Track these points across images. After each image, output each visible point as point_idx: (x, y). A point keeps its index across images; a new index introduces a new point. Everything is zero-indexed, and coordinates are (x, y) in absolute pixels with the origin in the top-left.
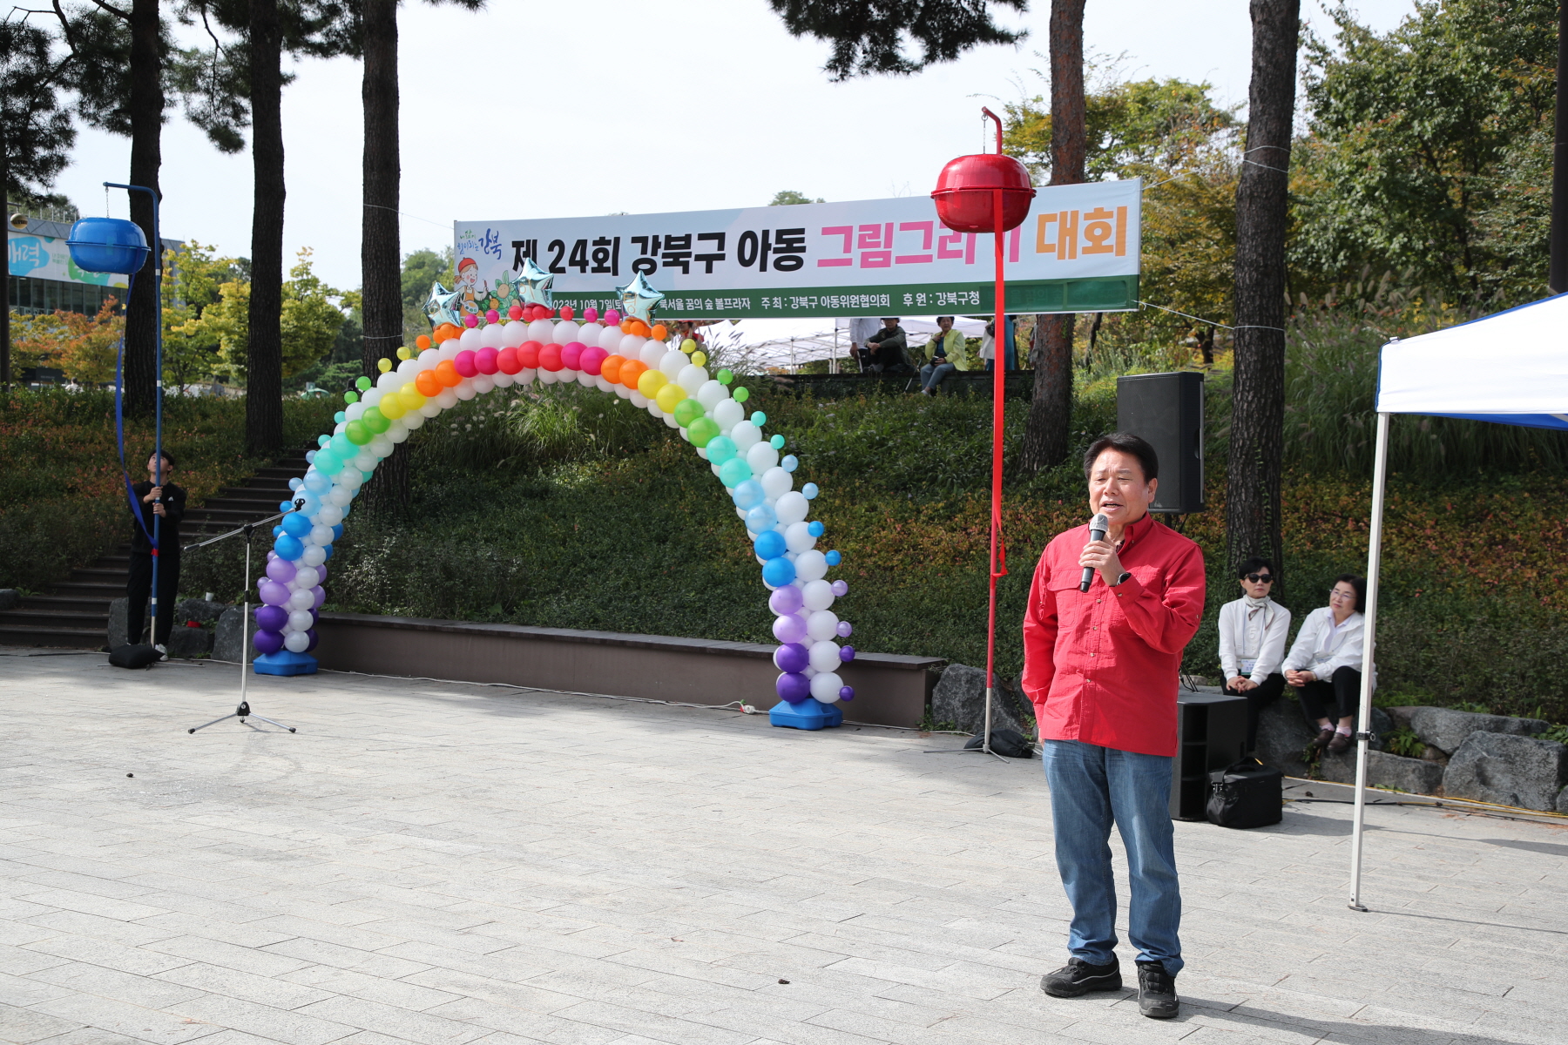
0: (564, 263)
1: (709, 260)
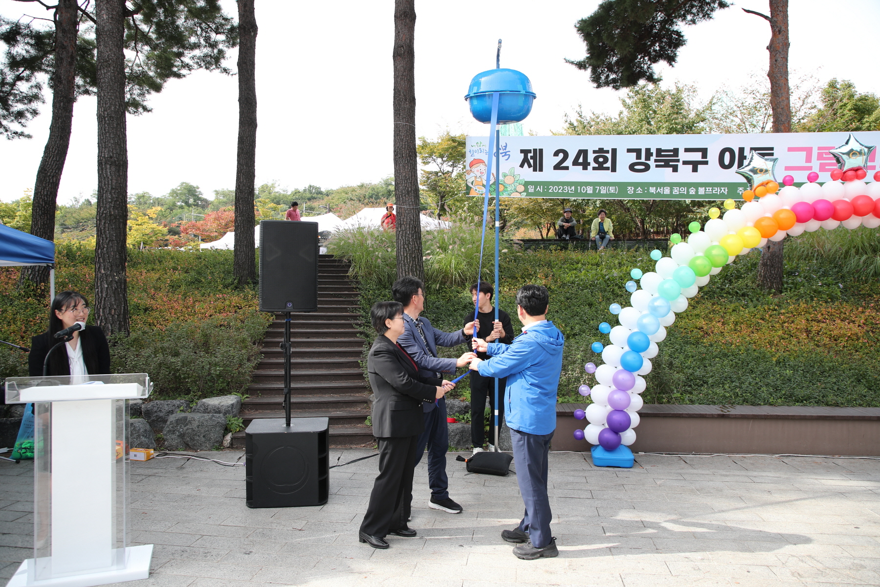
0: (568, 163)
1: (695, 165)
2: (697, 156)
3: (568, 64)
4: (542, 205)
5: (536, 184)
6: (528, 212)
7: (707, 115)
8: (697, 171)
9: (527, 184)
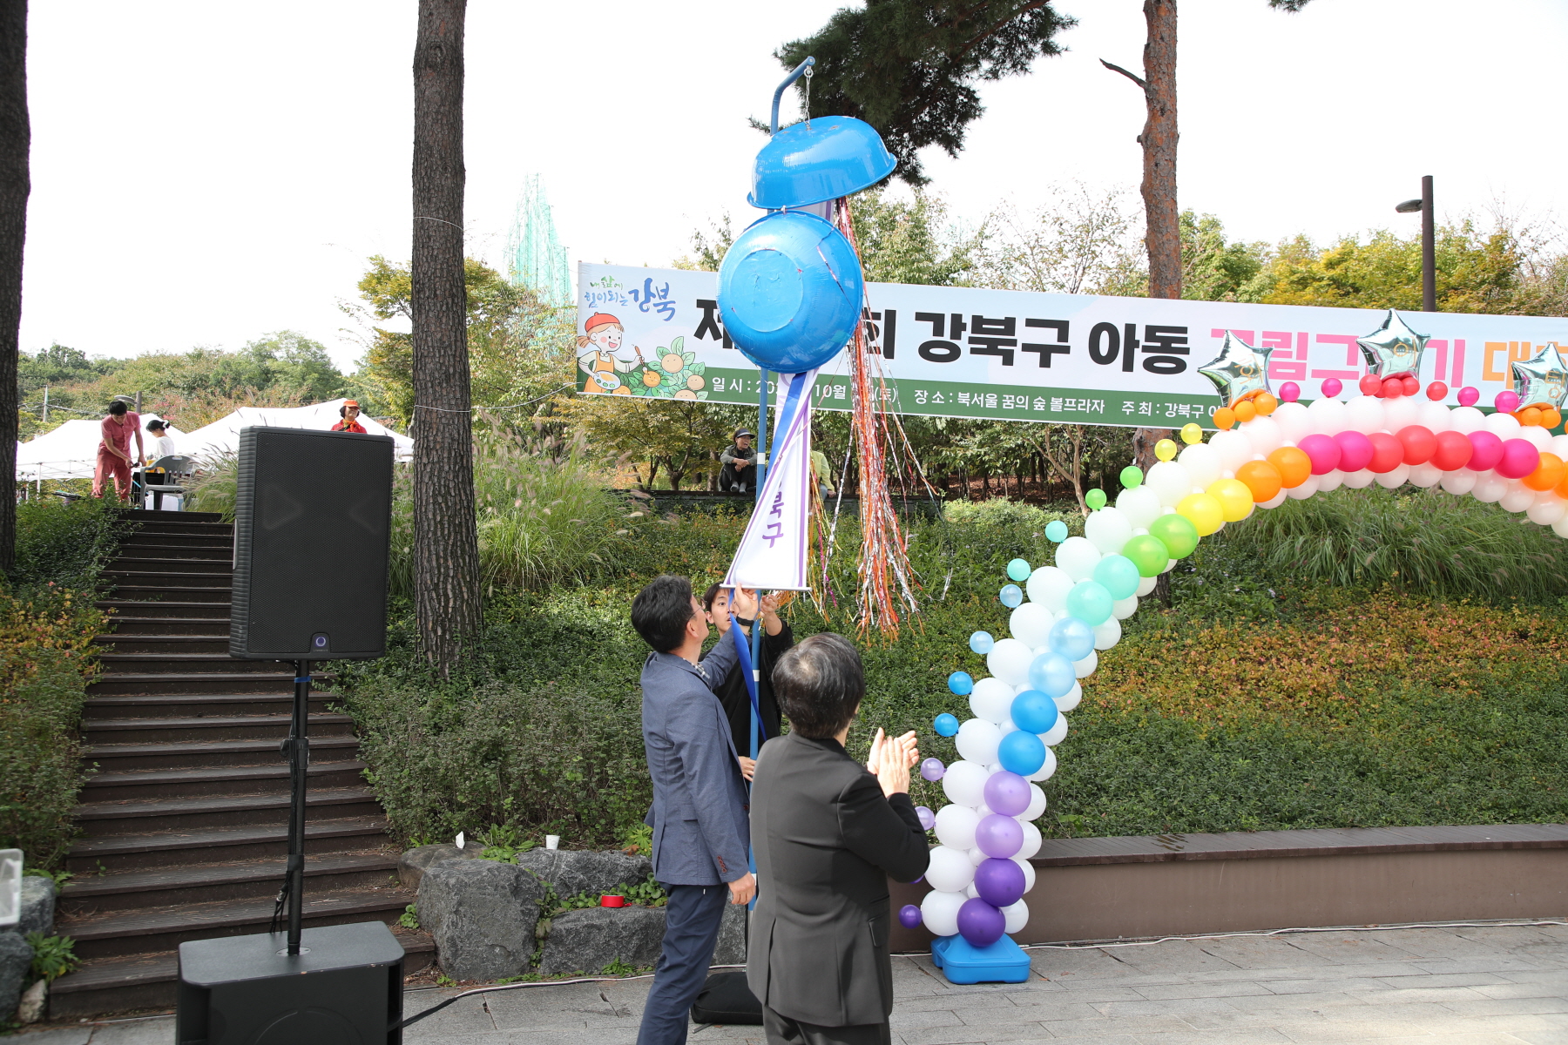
1: (1045, 353)
2: (1049, 337)
3: (757, 130)
4: (648, 418)
5: (728, 375)
6: (617, 431)
7: (972, 256)
8: (1049, 366)
9: (709, 374)
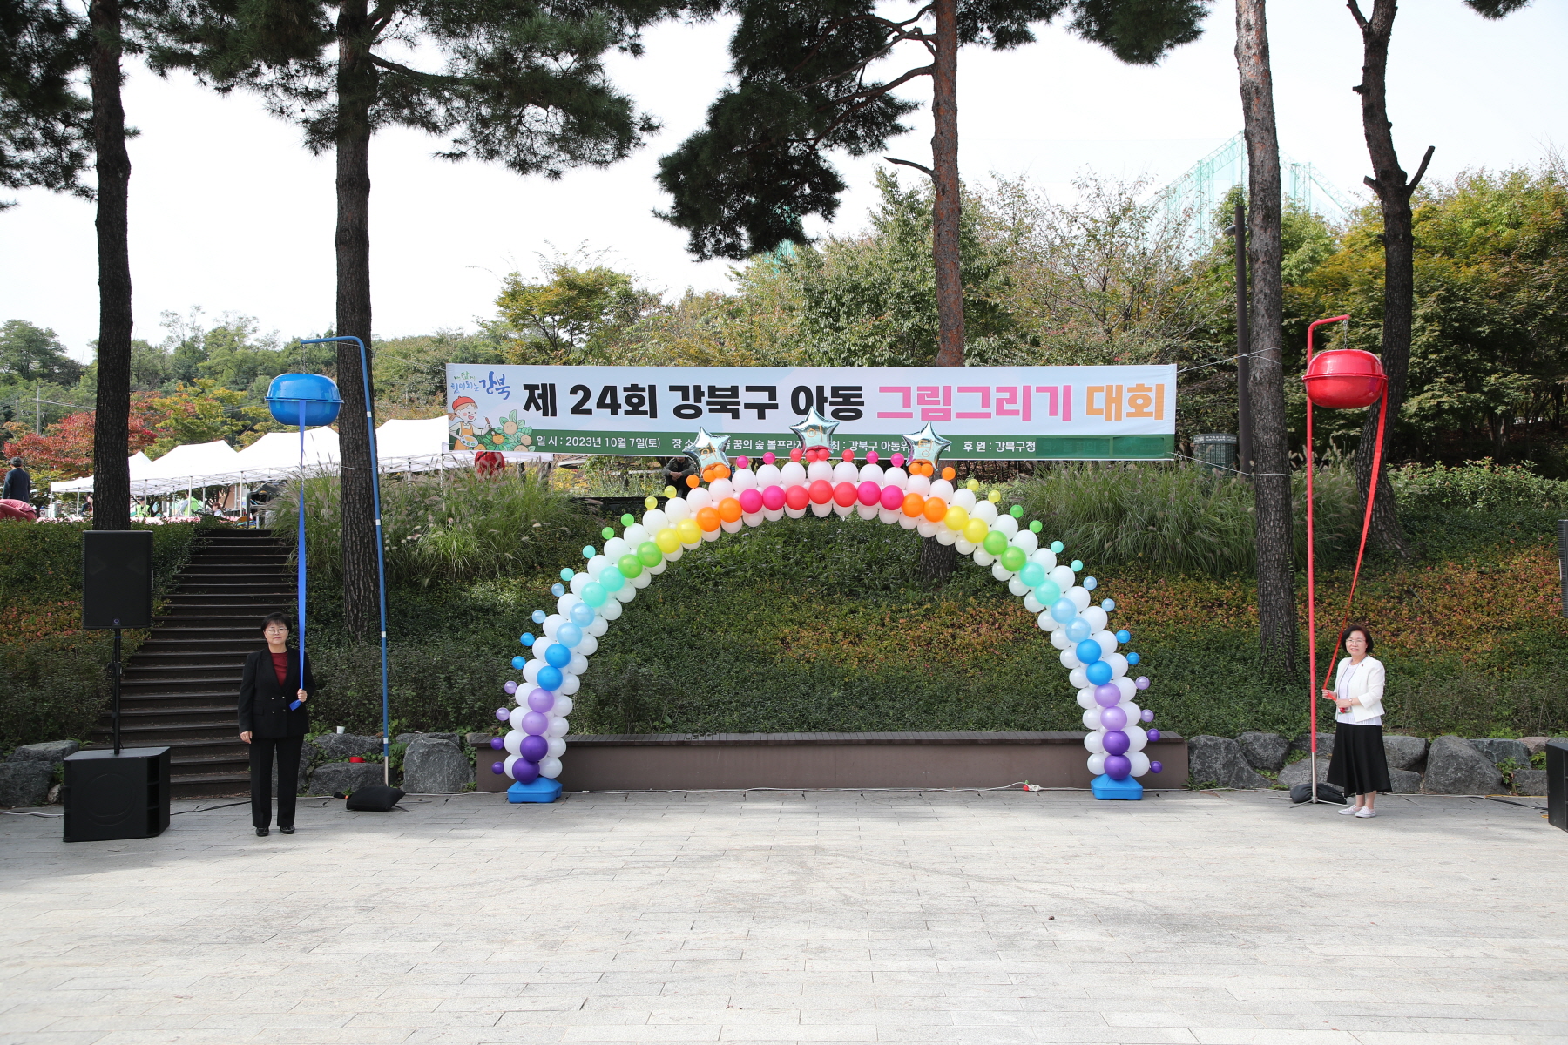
0: (591, 404)
1: (761, 410)
2: (763, 398)
5: (548, 434)
8: (764, 418)
9: (534, 434)
